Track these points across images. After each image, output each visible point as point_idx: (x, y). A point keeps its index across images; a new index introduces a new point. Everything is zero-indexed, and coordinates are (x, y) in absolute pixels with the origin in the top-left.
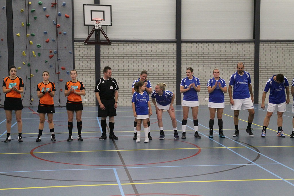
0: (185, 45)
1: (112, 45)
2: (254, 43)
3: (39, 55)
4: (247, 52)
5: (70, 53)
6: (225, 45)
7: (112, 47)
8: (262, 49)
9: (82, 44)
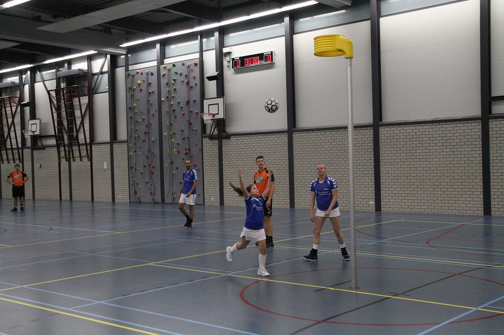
1: (231, 139)
4: (365, 141)
8: (383, 135)
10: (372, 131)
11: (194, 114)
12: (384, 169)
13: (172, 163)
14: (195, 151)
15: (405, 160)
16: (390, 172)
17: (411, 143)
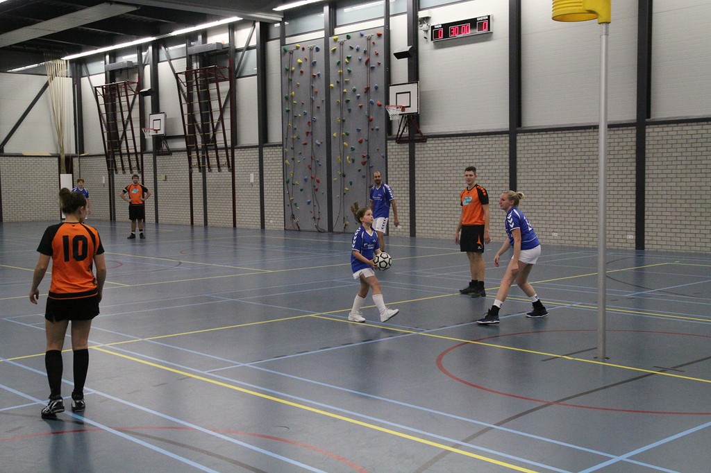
0: (522, 137)
1: (428, 142)
3: (353, 161)
5: (383, 157)
6: (585, 134)
10: (635, 132)
11: (376, 107)
12: (650, 188)
13: (344, 176)
14: (376, 159)
15: (684, 176)
16: (659, 193)
17: (694, 149)
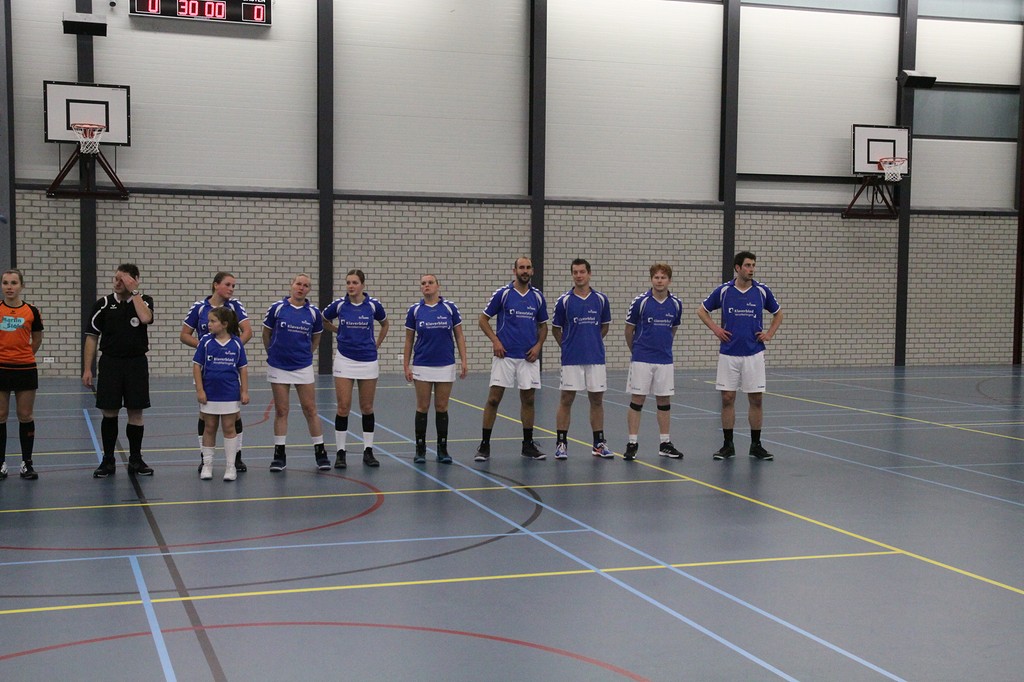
0: (343, 206)
2: (529, 206)
4: (512, 231)
5: (4, 221)
6: (454, 209)
7: (133, 206)
8: (552, 223)
9: (41, 194)
